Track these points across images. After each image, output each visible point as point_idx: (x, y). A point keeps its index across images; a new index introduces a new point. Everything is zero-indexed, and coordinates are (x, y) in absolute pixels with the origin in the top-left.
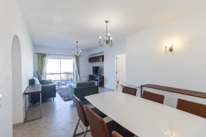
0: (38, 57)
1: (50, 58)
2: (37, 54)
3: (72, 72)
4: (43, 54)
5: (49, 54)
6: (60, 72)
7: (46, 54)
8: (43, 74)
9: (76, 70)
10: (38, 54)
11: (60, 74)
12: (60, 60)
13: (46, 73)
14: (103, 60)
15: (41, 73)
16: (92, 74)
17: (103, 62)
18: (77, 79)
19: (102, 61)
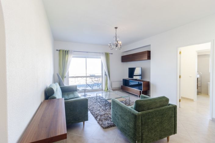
0: (60, 54)
1: (73, 57)
2: (57, 50)
3: (101, 75)
4: (65, 51)
5: (72, 51)
6: (85, 75)
7: (69, 51)
8: (65, 77)
9: (105, 72)
10: (59, 50)
11: (86, 77)
12: (85, 59)
13: (68, 75)
14: (149, 58)
15: (63, 77)
16: (128, 78)
17: (149, 60)
18: (106, 84)
19: (147, 58)
